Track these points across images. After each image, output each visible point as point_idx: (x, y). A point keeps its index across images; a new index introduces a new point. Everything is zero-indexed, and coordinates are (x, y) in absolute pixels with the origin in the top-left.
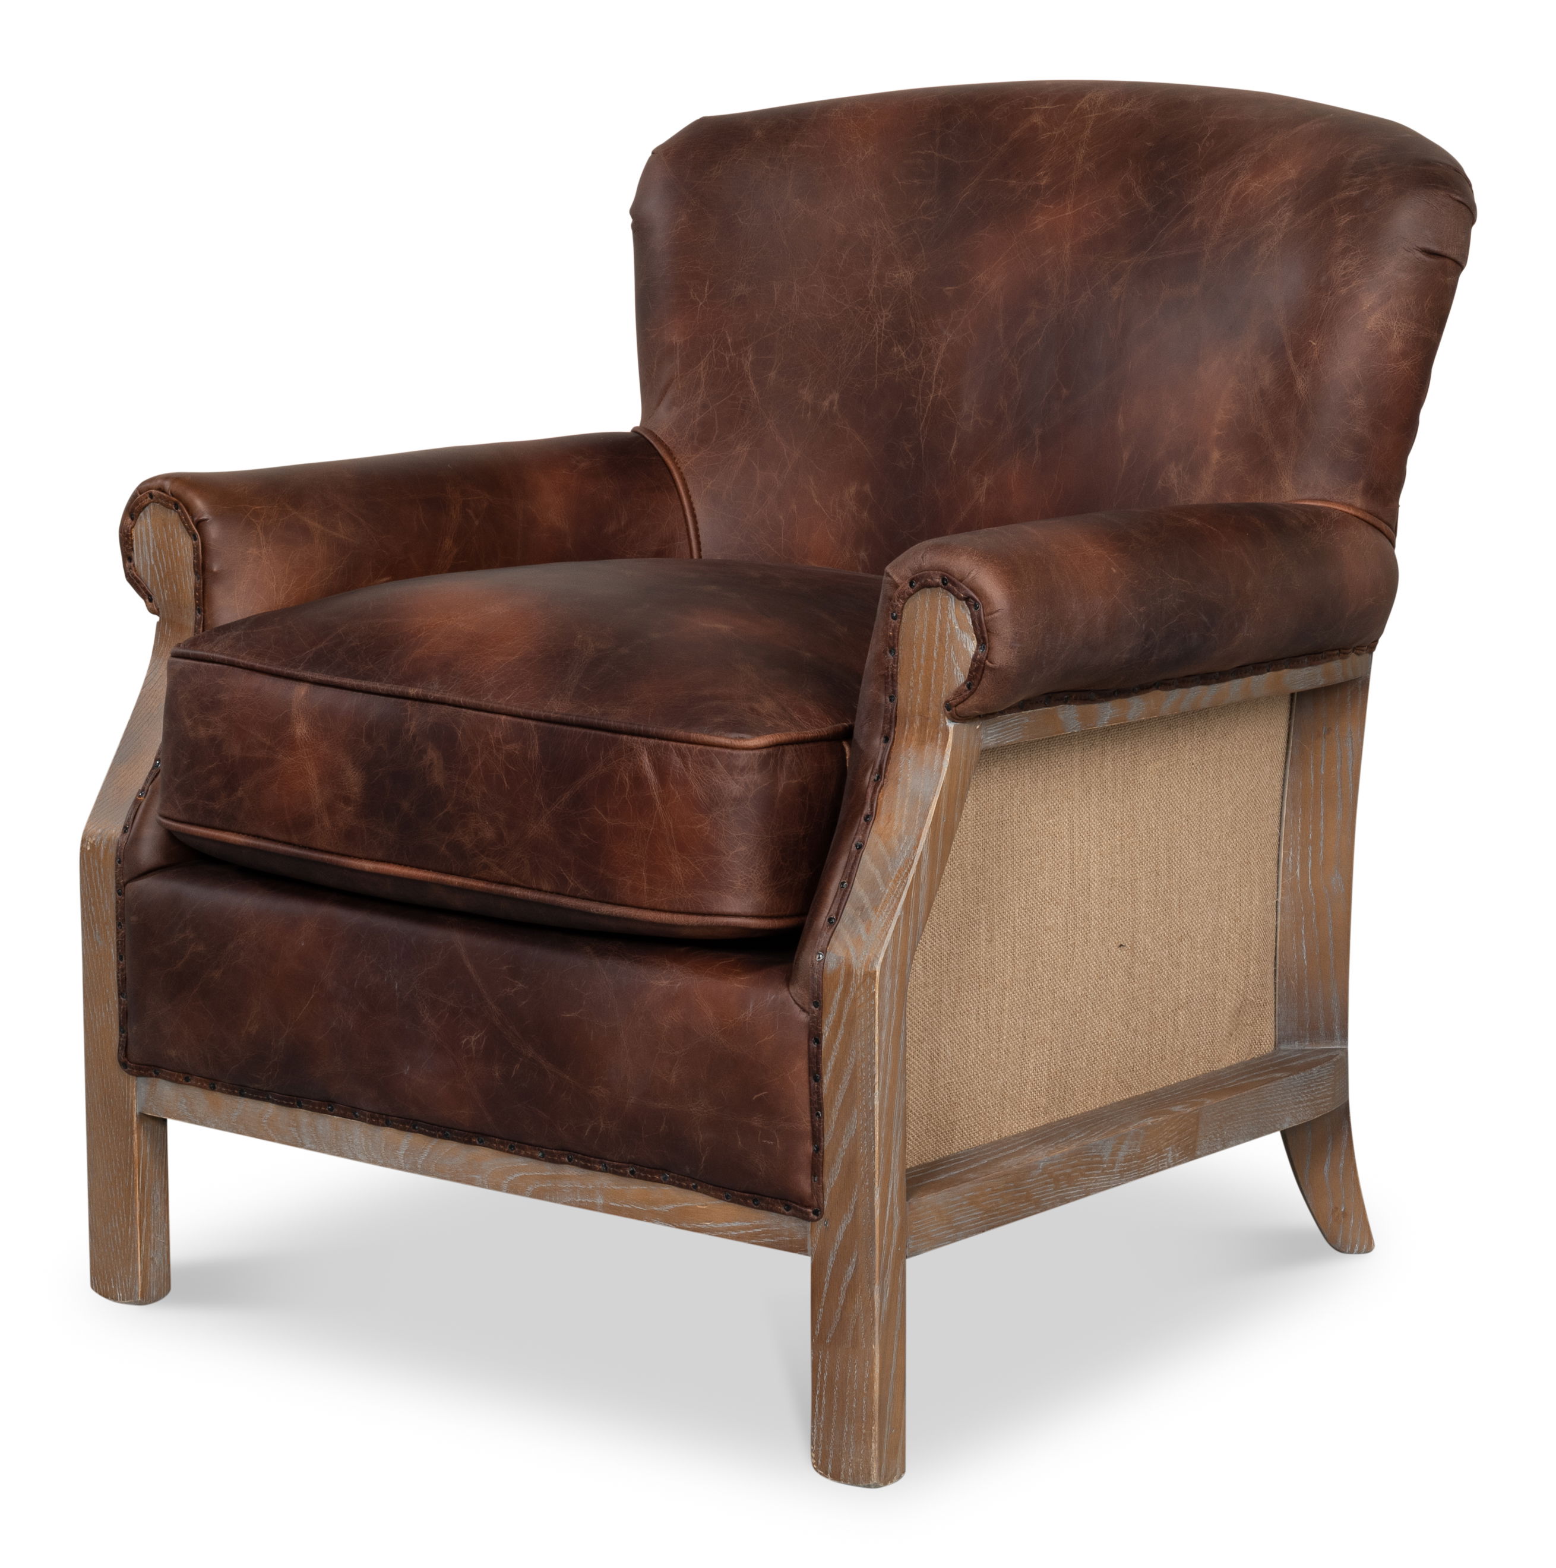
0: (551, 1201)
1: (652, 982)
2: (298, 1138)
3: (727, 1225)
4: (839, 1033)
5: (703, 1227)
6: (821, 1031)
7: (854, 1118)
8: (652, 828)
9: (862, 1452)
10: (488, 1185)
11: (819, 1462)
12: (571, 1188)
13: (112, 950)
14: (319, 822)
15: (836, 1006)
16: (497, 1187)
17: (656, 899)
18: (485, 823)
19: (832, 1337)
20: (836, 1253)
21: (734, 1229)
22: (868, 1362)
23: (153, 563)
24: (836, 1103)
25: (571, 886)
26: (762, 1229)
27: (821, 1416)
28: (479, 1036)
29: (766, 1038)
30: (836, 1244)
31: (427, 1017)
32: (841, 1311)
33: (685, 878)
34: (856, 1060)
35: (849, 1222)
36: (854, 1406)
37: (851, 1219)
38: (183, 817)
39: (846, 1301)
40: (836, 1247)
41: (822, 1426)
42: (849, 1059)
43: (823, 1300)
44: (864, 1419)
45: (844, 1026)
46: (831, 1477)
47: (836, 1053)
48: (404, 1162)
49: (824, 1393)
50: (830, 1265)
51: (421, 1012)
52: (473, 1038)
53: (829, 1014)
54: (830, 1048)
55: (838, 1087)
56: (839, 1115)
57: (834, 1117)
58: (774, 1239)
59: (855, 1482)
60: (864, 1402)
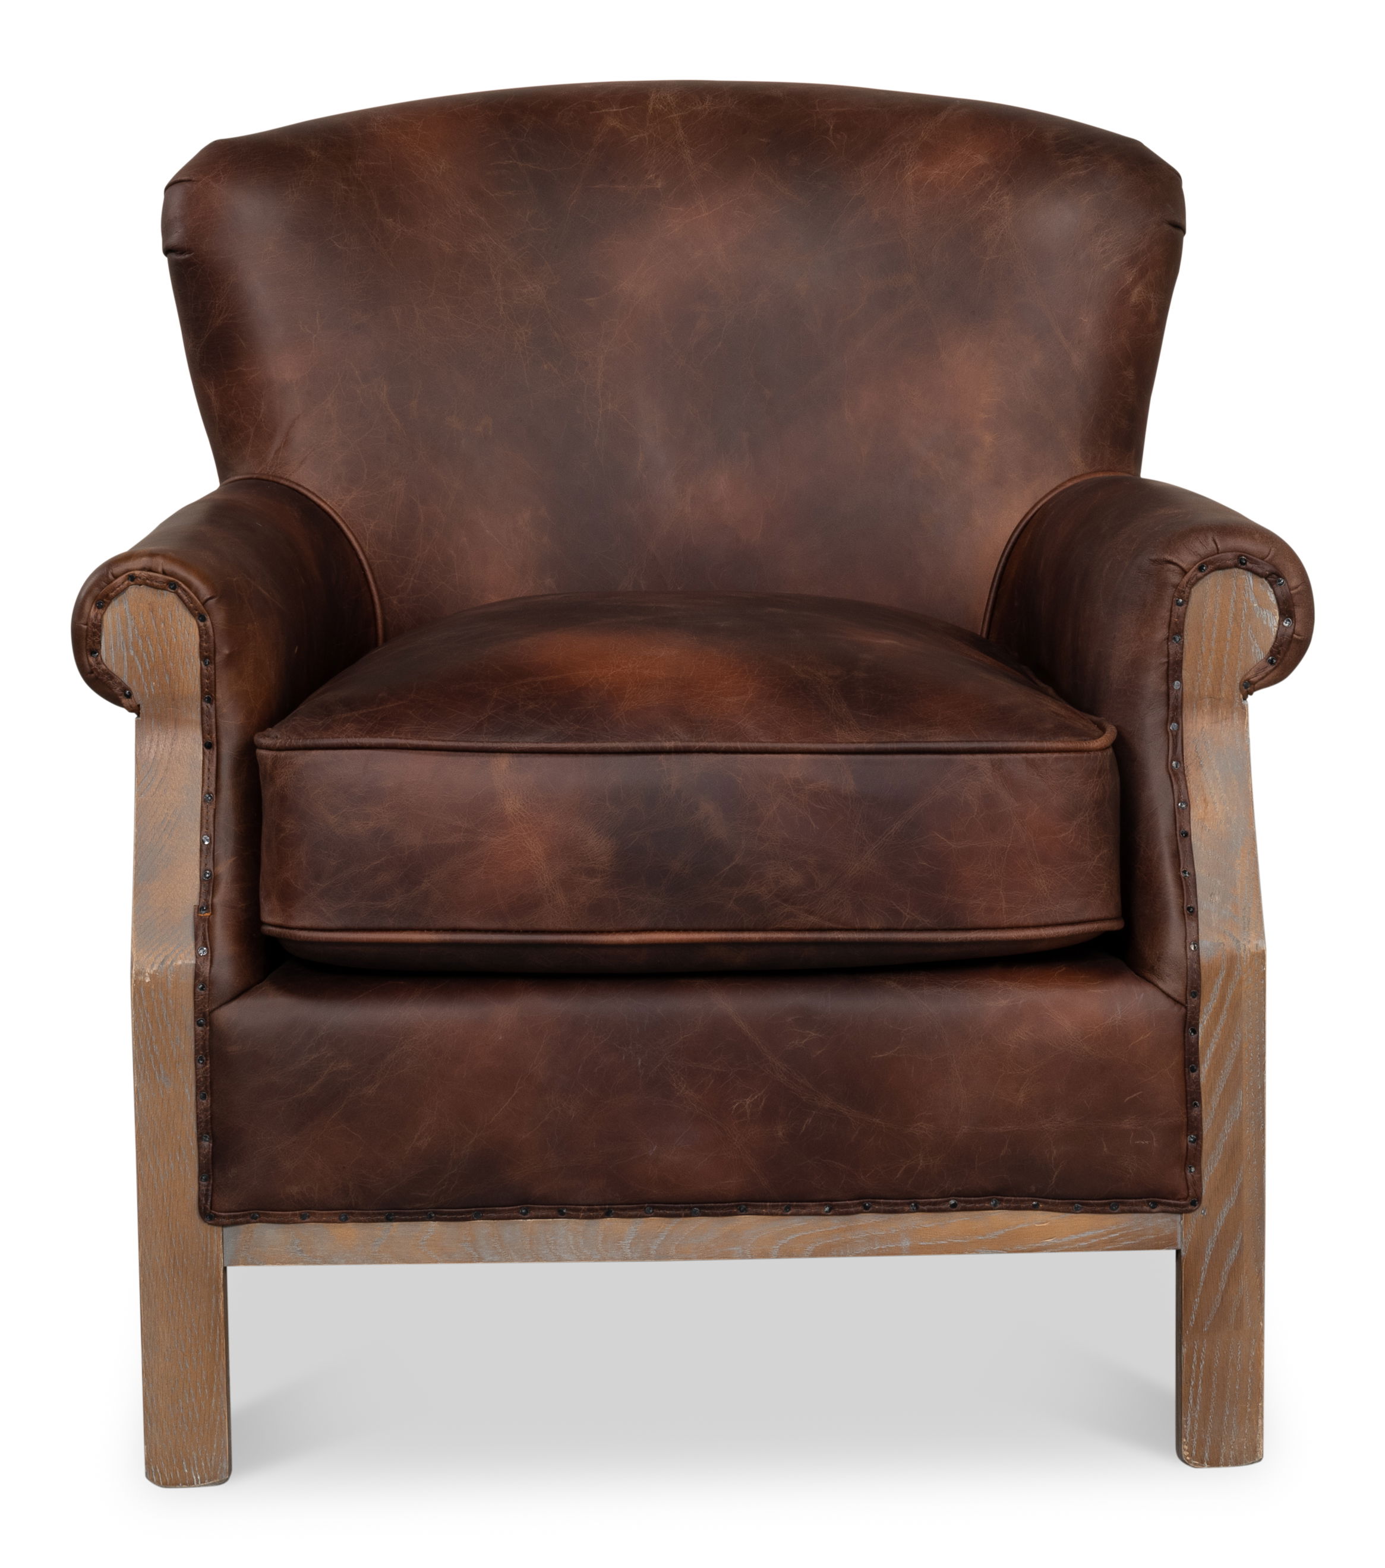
0: (839, 1255)
1: (988, 1004)
2: (474, 1253)
3: (1074, 1237)
4: (1221, 1019)
5: (1044, 1245)
6: (1198, 1020)
7: (1240, 1100)
8: (1010, 844)
9: (1246, 1432)
10: (752, 1255)
11: (1194, 1452)
12: (866, 1237)
13: (187, 1090)
14: (550, 902)
15: (1217, 993)
16: (765, 1255)
17: (1019, 917)
18: (788, 870)
19: (1210, 1324)
20: (1216, 1239)
21: (1083, 1240)
22: (1254, 1340)
23: (132, 653)
24: (1217, 1089)
25: (907, 919)
26: (1119, 1233)
27: (1196, 1406)
28: (756, 1097)
29: (1142, 1037)
30: (1216, 1231)
31: (683, 1088)
32: (1222, 1297)
33: (1051, 890)
34: (1241, 1042)
35: (1232, 1205)
36: (1237, 1387)
37: (1234, 1202)
38: (339, 924)
39: (1228, 1285)
40: (1216, 1233)
41: (1196, 1416)
42: (1233, 1042)
43: (1200, 1289)
44: (1249, 1398)
45: (1227, 1010)
46: (1208, 1464)
47: (1217, 1040)
48: (631, 1252)
49: (1200, 1383)
50: (1209, 1252)
51: (674, 1085)
52: (748, 1101)
53: (1209, 1001)
54: (1209, 1034)
55: (1220, 1072)
56: (1220, 1101)
57: (1214, 1103)
58: (1135, 1240)
59: (1238, 1462)
60: (1250, 1381)
